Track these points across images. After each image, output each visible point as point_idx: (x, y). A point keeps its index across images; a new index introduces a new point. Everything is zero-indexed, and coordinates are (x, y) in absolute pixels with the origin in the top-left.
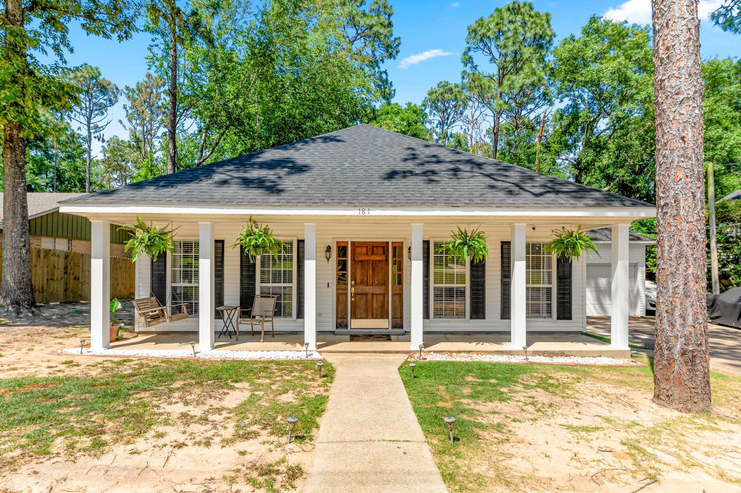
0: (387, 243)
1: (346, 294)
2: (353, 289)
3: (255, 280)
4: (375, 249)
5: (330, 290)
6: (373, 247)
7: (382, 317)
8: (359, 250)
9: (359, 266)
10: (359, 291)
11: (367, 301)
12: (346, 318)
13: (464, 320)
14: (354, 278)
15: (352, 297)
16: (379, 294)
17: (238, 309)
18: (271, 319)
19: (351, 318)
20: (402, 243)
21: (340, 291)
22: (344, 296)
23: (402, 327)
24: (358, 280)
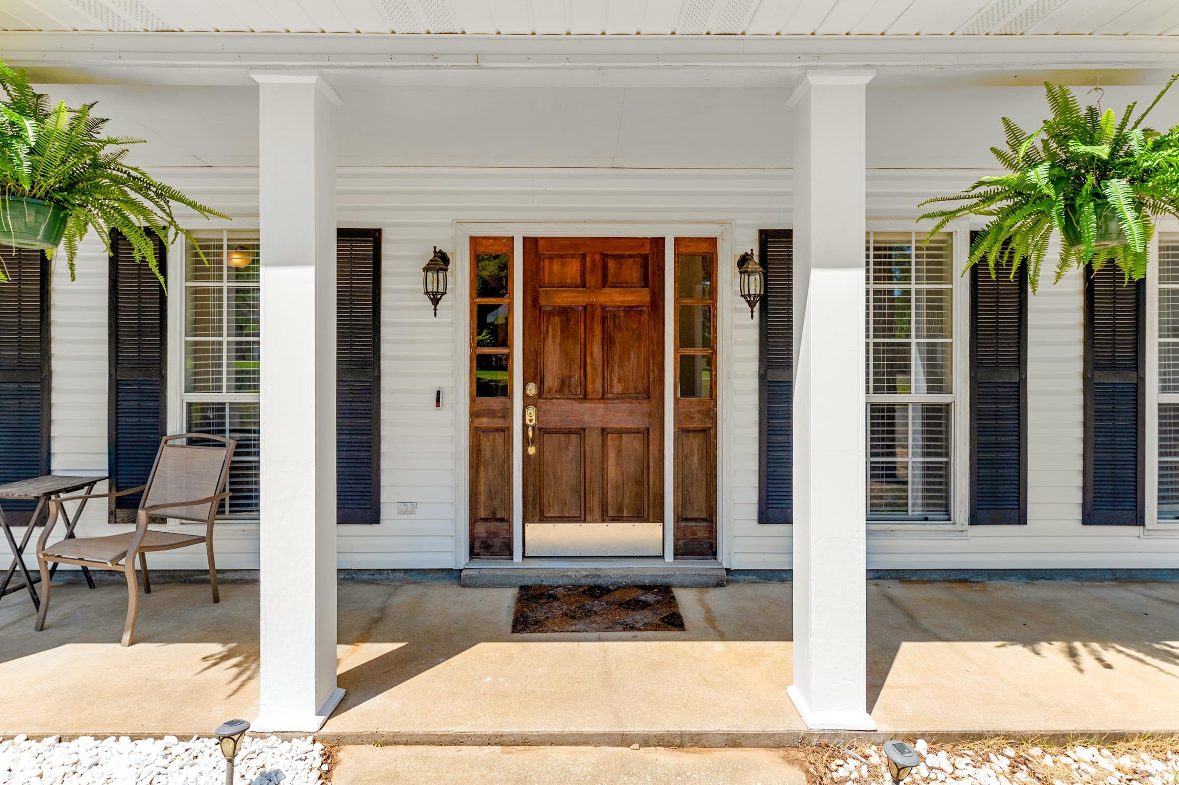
0: (658, 243)
1: (507, 431)
2: (532, 411)
3: (163, 378)
4: (611, 264)
5: (444, 414)
6: (604, 257)
7: (639, 516)
8: (553, 270)
9: (554, 327)
10: (553, 421)
11: (582, 458)
12: (507, 520)
13: (946, 526)
14: (534, 373)
15: (526, 442)
16: (628, 431)
17: (102, 487)
18: (201, 530)
19: (525, 520)
20: (713, 241)
21: (485, 422)
22: (499, 438)
23: (709, 550)
24: (551, 381)
